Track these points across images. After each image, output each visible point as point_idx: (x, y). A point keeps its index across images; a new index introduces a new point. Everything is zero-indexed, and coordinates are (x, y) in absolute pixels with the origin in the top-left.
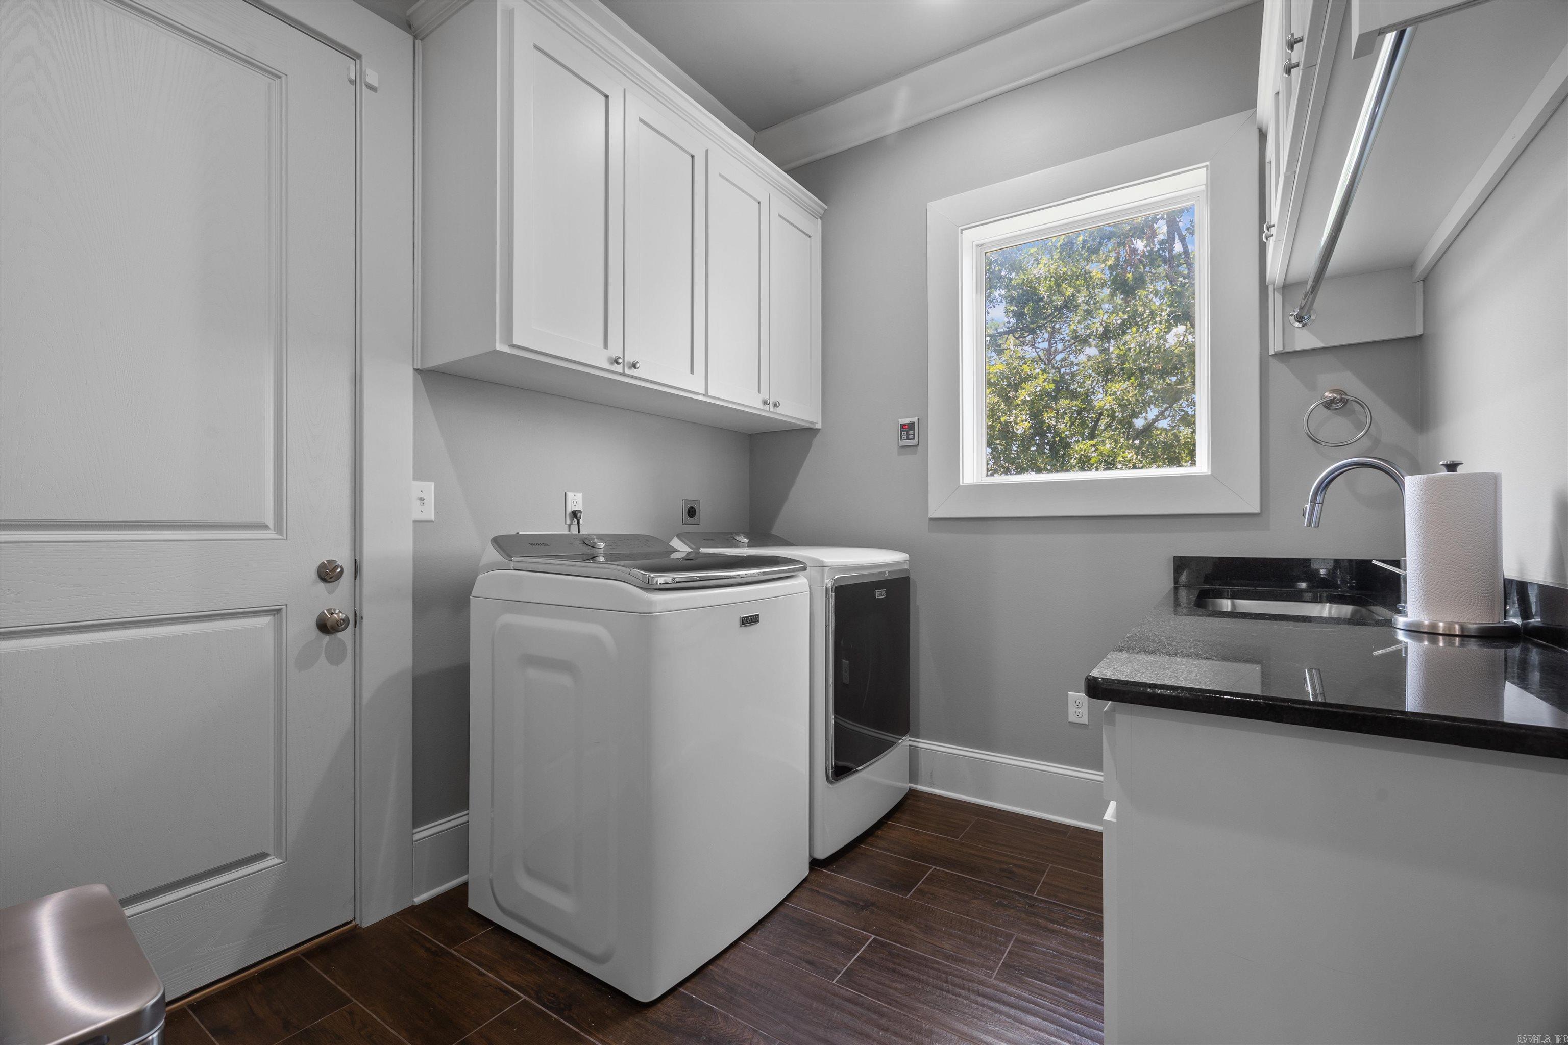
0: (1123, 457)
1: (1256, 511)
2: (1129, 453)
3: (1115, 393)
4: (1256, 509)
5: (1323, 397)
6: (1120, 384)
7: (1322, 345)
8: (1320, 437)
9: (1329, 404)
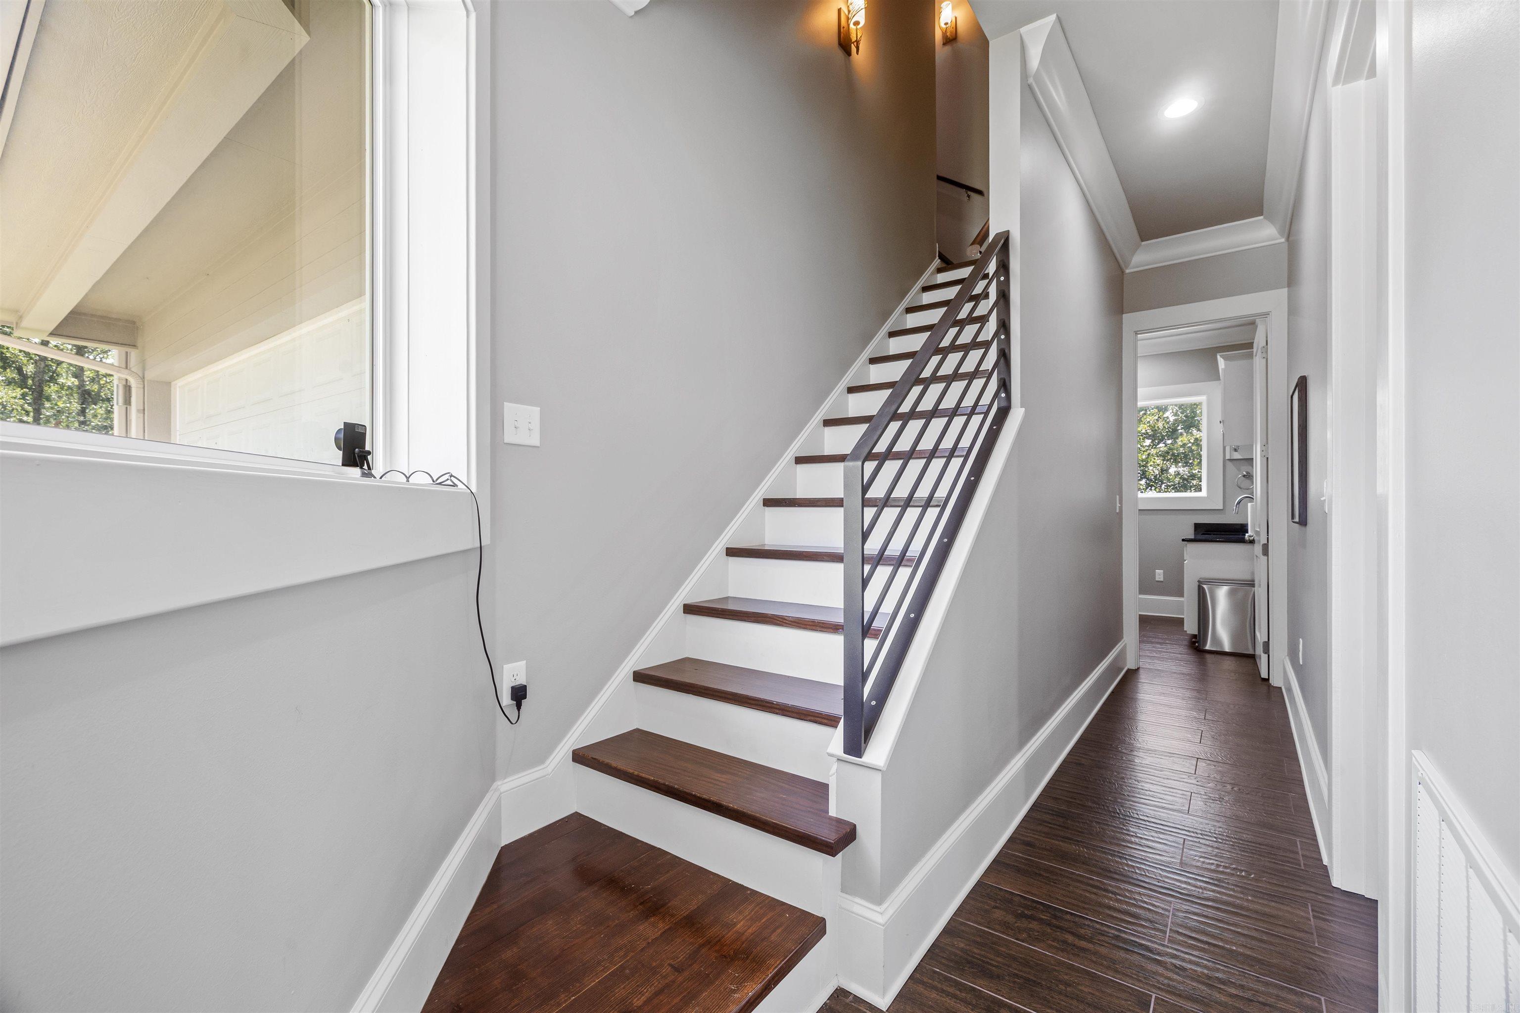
0: (1154, 462)
1: (1220, 508)
2: (1158, 460)
3: (1149, 422)
4: (1221, 508)
5: (1243, 474)
6: (1153, 417)
7: (1242, 458)
8: (1242, 486)
9: (1244, 476)
